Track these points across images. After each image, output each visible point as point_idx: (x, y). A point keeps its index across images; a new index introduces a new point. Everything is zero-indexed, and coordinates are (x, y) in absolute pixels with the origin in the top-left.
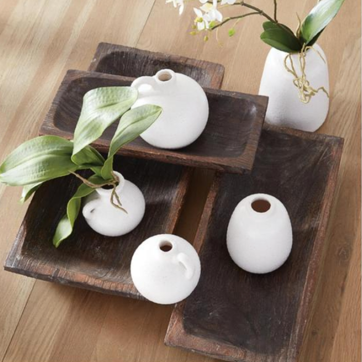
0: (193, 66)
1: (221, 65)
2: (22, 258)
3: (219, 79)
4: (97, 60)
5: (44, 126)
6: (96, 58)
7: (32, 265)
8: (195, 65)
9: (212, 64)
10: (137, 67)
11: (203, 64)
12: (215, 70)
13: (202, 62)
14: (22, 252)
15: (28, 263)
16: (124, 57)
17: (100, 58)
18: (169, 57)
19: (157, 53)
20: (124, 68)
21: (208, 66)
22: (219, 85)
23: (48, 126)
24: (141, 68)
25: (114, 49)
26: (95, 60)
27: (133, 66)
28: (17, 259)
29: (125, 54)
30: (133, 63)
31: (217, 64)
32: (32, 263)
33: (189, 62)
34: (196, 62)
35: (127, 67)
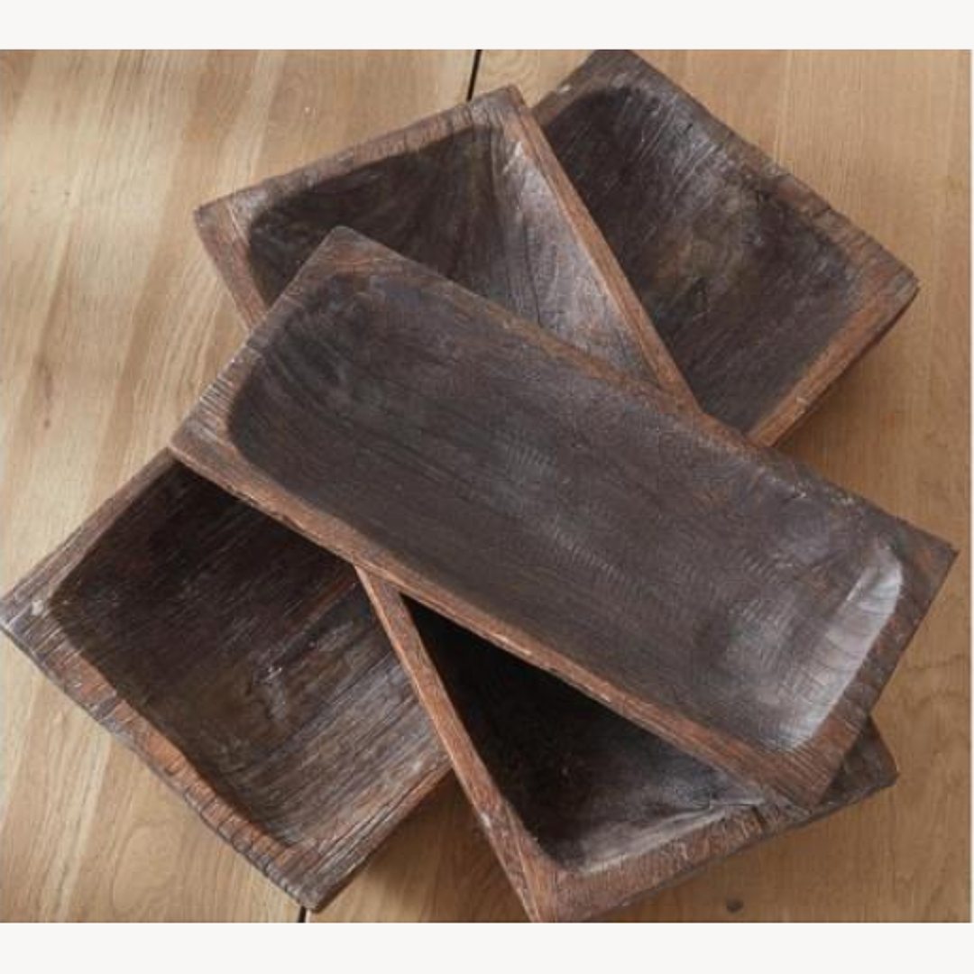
0: (828, 239)
1: (910, 276)
2: (45, 614)
3: (881, 319)
4: (571, 92)
5: (193, 423)
6: (572, 84)
7: (60, 648)
8: (836, 238)
9: (889, 258)
10: (678, 162)
11: (861, 247)
12: (885, 285)
13: (862, 241)
14: (56, 594)
15: (52, 636)
16: (655, 114)
17: (582, 89)
18: (780, 178)
19: (753, 148)
20: (641, 146)
21: (873, 262)
22: (869, 338)
23: (207, 426)
24: (687, 170)
25: (641, 76)
26: (566, 88)
27: (667, 153)
28: (30, 610)
29: (660, 107)
30: (673, 146)
31: (902, 268)
32: (60, 642)
33: (825, 223)
34: (845, 231)
35: (649, 146)
